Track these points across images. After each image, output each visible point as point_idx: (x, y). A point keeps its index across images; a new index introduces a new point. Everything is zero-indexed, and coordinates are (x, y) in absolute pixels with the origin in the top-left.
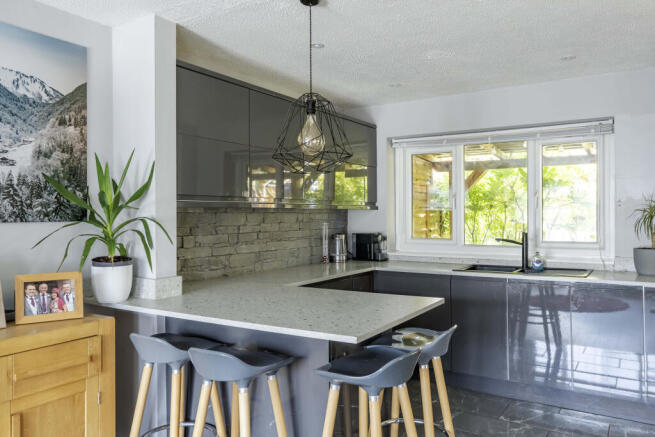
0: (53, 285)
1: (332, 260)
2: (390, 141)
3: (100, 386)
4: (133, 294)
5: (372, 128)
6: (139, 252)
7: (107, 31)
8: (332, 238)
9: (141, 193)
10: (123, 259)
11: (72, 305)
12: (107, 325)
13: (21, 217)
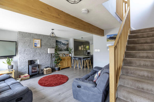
0: (68, 55)
1: (86, 54)
2: (91, 44)
3: (70, 61)
4: (71, 56)
5: (89, 43)
6: (72, 53)
7: (69, 39)
8: (86, 53)
9: (72, 49)
10: (71, 53)
11: (69, 56)
12: (71, 57)
13: (65, 51)
